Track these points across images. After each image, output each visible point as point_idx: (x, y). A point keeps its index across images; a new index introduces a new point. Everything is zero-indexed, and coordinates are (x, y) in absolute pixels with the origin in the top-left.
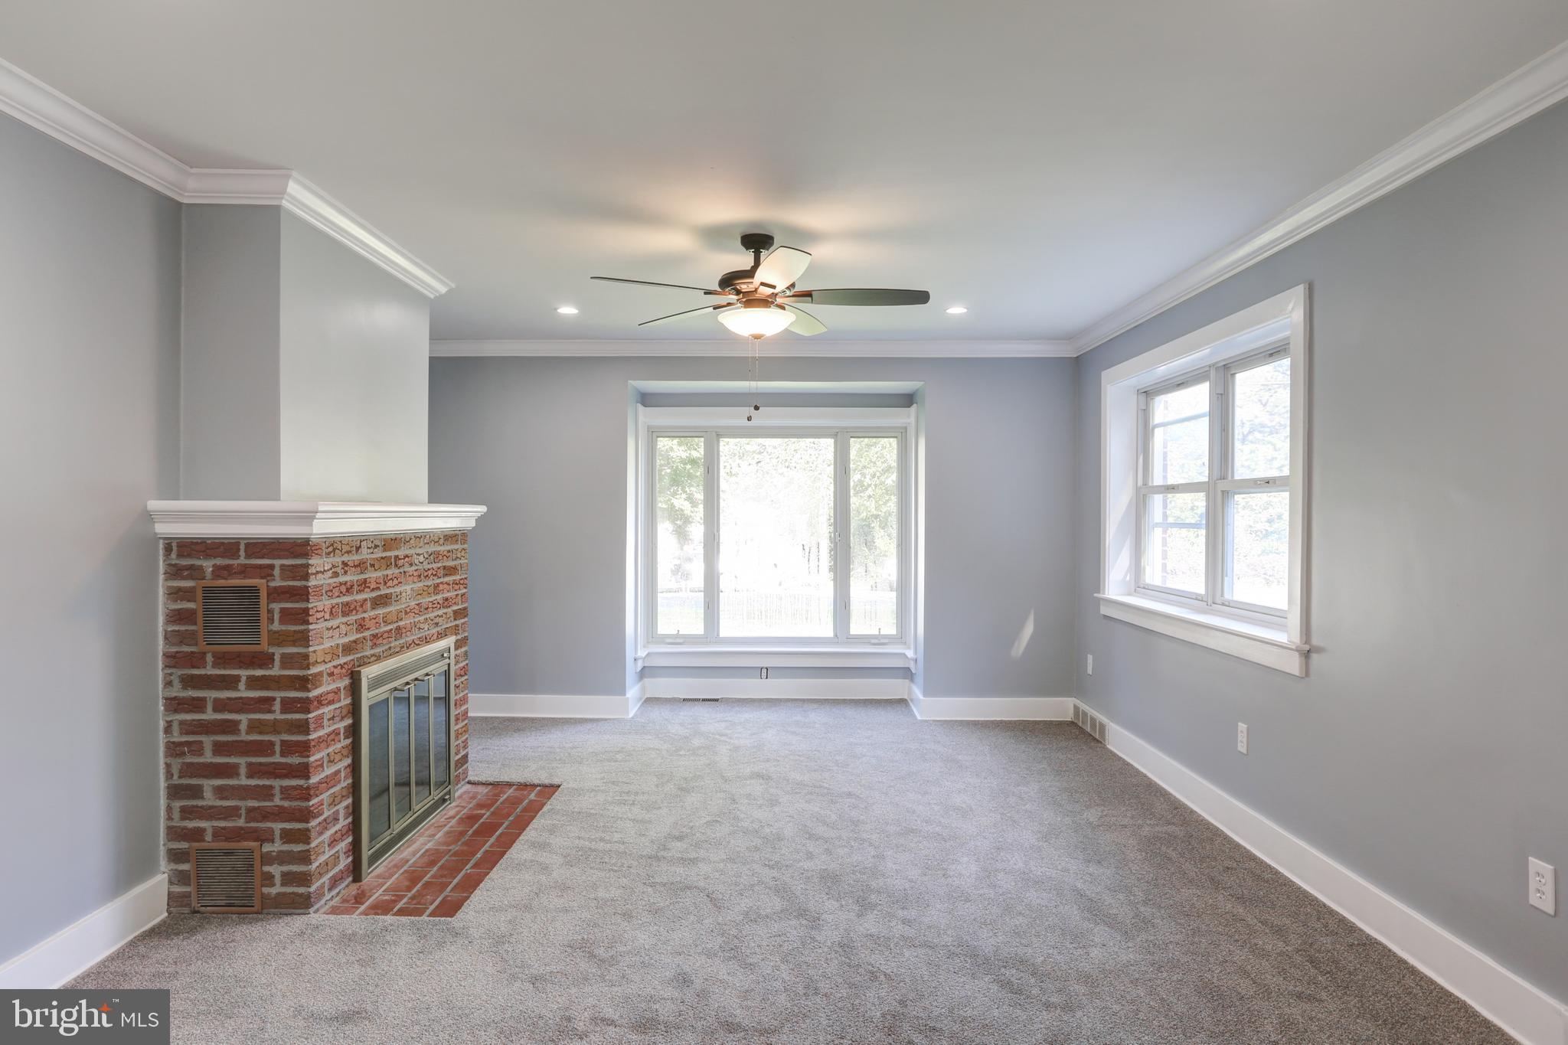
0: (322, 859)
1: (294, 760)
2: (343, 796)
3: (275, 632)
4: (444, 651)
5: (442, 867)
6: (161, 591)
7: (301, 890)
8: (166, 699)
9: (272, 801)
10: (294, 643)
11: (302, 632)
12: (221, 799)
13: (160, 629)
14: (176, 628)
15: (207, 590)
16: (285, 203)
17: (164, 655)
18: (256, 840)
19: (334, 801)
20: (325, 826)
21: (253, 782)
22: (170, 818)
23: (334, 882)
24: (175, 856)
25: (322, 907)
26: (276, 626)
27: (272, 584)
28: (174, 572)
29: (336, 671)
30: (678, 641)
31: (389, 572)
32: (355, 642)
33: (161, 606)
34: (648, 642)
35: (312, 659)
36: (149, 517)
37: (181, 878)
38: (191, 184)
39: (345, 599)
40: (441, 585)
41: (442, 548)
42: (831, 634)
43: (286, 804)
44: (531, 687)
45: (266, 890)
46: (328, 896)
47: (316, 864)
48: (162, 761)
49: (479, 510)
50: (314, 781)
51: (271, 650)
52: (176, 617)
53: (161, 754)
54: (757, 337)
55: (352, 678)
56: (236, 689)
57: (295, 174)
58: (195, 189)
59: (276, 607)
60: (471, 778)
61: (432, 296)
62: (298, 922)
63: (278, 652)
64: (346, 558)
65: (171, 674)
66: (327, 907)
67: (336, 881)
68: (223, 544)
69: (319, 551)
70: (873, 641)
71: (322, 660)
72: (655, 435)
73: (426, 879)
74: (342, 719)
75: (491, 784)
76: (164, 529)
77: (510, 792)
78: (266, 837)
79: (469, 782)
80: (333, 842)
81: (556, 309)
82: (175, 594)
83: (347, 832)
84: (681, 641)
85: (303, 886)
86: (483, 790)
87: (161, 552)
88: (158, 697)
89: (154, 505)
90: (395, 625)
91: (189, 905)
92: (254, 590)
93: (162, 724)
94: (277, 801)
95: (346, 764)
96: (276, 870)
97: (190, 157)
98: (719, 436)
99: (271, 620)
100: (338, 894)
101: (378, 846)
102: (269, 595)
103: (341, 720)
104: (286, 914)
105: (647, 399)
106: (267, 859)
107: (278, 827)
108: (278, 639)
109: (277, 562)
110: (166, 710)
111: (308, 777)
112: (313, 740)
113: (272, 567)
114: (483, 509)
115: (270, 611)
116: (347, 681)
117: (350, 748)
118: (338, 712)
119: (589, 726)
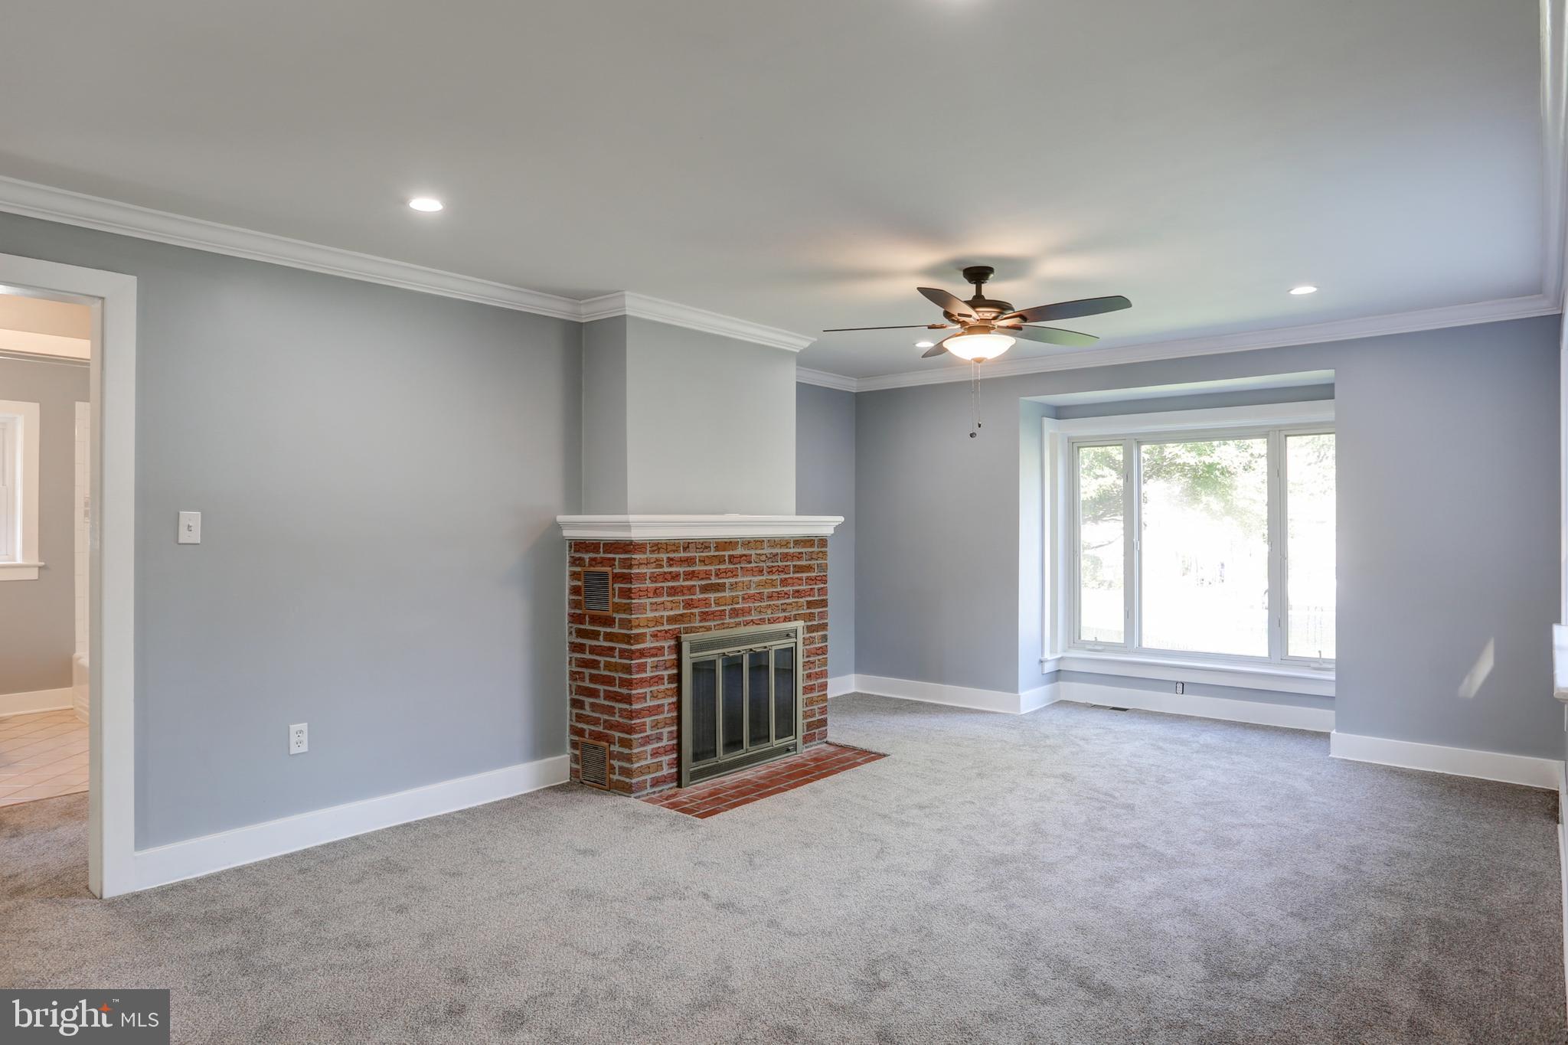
0: (643, 763)
1: (624, 691)
2: (666, 724)
3: (617, 603)
4: (792, 631)
5: (738, 791)
6: (567, 574)
7: (627, 780)
8: (570, 643)
9: (614, 717)
10: (625, 611)
11: (628, 604)
12: (593, 711)
13: (567, 597)
14: (574, 597)
15: (587, 574)
16: (627, 313)
17: (569, 614)
18: (607, 742)
19: (657, 725)
20: (647, 740)
21: (607, 703)
22: (571, 720)
23: (656, 782)
24: (574, 745)
25: (643, 796)
26: (616, 600)
27: (615, 571)
28: (575, 562)
29: (659, 634)
30: (1097, 648)
31: (722, 567)
32: (681, 615)
33: (568, 583)
34: (1069, 647)
35: (633, 624)
36: (558, 527)
37: (575, 759)
38: (583, 310)
39: (671, 584)
40: (789, 580)
41: (792, 551)
42: (1266, 654)
43: (621, 720)
44: (941, 678)
45: (611, 776)
46: (649, 790)
47: (636, 765)
48: (568, 682)
49: (838, 520)
50: (637, 707)
51: (614, 616)
52: (575, 590)
53: (567, 678)
54: (979, 361)
55: (677, 641)
56: (598, 640)
57: (627, 293)
58: (587, 313)
59: (617, 586)
60: (829, 739)
61: (798, 351)
62: (620, 800)
63: (617, 616)
64: (672, 555)
65: (571, 627)
66: (648, 797)
67: (658, 782)
68: (593, 543)
69: (643, 550)
70: (1313, 665)
71: (646, 624)
72: (1076, 445)
73: (720, 796)
74: (666, 669)
75: (841, 746)
76: (568, 533)
77: (848, 754)
78: (610, 741)
79: (827, 742)
80: (655, 753)
81: (914, 344)
82: (574, 576)
83: (671, 750)
84: (1099, 648)
85: (628, 777)
86: (832, 749)
87: (567, 548)
88: (565, 642)
89: (560, 518)
90: (730, 607)
91: (578, 777)
92: (606, 574)
93: (568, 659)
94: (617, 718)
95: (670, 701)
96: (616, 763)
97: (576, 296)
98: (1139, 443)
99: (614, 595)
100: (661, 791)
101: (702, 767)
102: (613, 578)
103: (664, 670)
104: (619, 795)
105: (1060, 413)
106: (612, 756)
107: (617, 735)
108: (618, 608)
109: (617, 556)
110: (570, 650)
111: (631, 704)
112: (635, 679)
113: (614, 559)
114: (841, 519)
115: (613, 589)
116: (672, 643)
117: (675, 691)
118: (662, 663)
119: (974, 717)
